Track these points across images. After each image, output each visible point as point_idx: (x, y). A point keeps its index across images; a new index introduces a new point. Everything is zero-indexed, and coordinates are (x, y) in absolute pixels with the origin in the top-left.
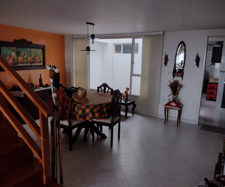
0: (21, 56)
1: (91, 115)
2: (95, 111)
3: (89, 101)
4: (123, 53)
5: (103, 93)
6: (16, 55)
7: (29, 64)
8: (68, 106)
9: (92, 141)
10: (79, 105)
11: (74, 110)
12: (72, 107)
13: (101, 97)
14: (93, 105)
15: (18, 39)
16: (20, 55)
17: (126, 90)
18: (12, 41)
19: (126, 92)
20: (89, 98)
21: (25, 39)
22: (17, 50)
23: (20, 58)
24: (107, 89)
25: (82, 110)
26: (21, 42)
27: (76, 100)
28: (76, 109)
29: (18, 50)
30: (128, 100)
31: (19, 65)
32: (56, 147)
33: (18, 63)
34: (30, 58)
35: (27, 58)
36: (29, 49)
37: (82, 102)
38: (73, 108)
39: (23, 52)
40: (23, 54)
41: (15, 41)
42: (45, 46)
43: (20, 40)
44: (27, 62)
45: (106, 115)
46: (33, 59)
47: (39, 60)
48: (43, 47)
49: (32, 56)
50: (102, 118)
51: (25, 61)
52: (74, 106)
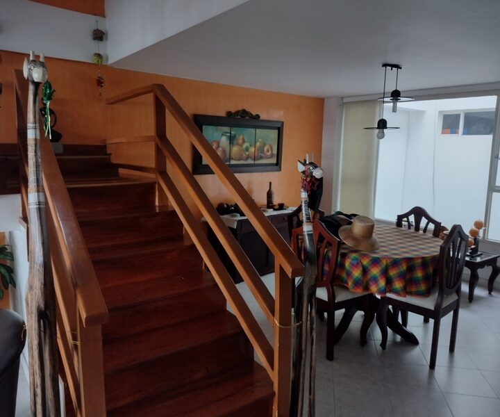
0: (238, 144)
1: (382, 283)
2: (392, 273)
3: (378, 249)
4: (464, 134)
5: (413, 230)
6: (228, 142)
7: (250, 162)
8: (328, 256)
9: (381, 345)
10: (354, 255)
11: (342, 266)
12: (339, 259)
13: (409, 240)
14: (389, 259)
15: (233, 110)
16: (235, 142)
17: (474, 228)
18: (223, 114)
19: (474, 233)
20: (378, 240)
21: (247, 110)
22: (230, 133)
23: (235, 149)
24: (424, 221)
25: (361, 269)
26: (239, 117)
27: (349, 243)
28: (347, 264)
29: (232, 132)
30: (479, 253)
31: (233, 162)
32: (303, 347)
33: (230, 159)
34: (252, 149)
35: (247, 149)
36: (253, 130)
37: (361, 248)
38: (341, 262)
39: (241, 137)
40: (240, 141)
41: (229, 114)
42: (283, 122)
43: (237, 112)
44: (248, 157)
45: (423, 287)
46: (258, 150)
47: (270, 153)
48: (279, 125)
49: (258, 144)
50: (411, 294)
51: (244, 155)
52: (344, 256)
